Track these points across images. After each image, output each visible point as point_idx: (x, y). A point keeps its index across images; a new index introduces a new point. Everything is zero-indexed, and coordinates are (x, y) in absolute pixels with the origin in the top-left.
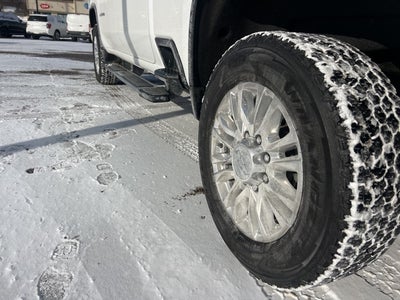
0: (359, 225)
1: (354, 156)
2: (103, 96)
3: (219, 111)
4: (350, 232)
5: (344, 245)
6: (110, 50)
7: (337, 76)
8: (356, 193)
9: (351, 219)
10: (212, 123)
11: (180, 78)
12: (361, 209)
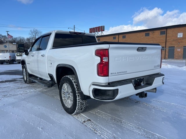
0: (78, 99)
1: (76, 91)
2: (29, 87)
3: (62, 88)
4: (78, 100)
5: (77, 102)
6: (30, 73)
7: (74, 82)
8: (77, 95)
9: (77, 99)
10: (61, 90)
11: (55, 82)
12: (78, 97)
